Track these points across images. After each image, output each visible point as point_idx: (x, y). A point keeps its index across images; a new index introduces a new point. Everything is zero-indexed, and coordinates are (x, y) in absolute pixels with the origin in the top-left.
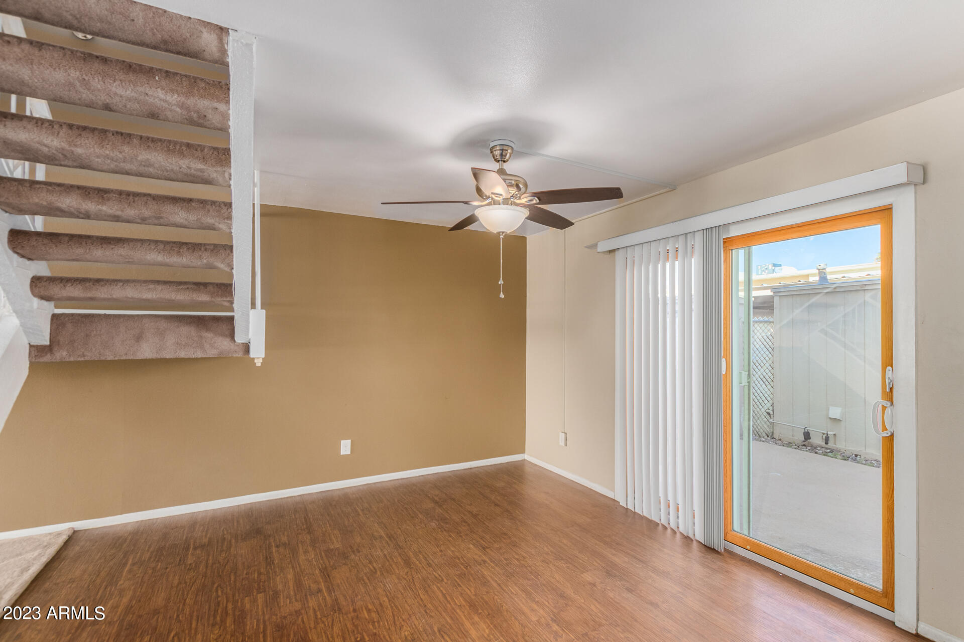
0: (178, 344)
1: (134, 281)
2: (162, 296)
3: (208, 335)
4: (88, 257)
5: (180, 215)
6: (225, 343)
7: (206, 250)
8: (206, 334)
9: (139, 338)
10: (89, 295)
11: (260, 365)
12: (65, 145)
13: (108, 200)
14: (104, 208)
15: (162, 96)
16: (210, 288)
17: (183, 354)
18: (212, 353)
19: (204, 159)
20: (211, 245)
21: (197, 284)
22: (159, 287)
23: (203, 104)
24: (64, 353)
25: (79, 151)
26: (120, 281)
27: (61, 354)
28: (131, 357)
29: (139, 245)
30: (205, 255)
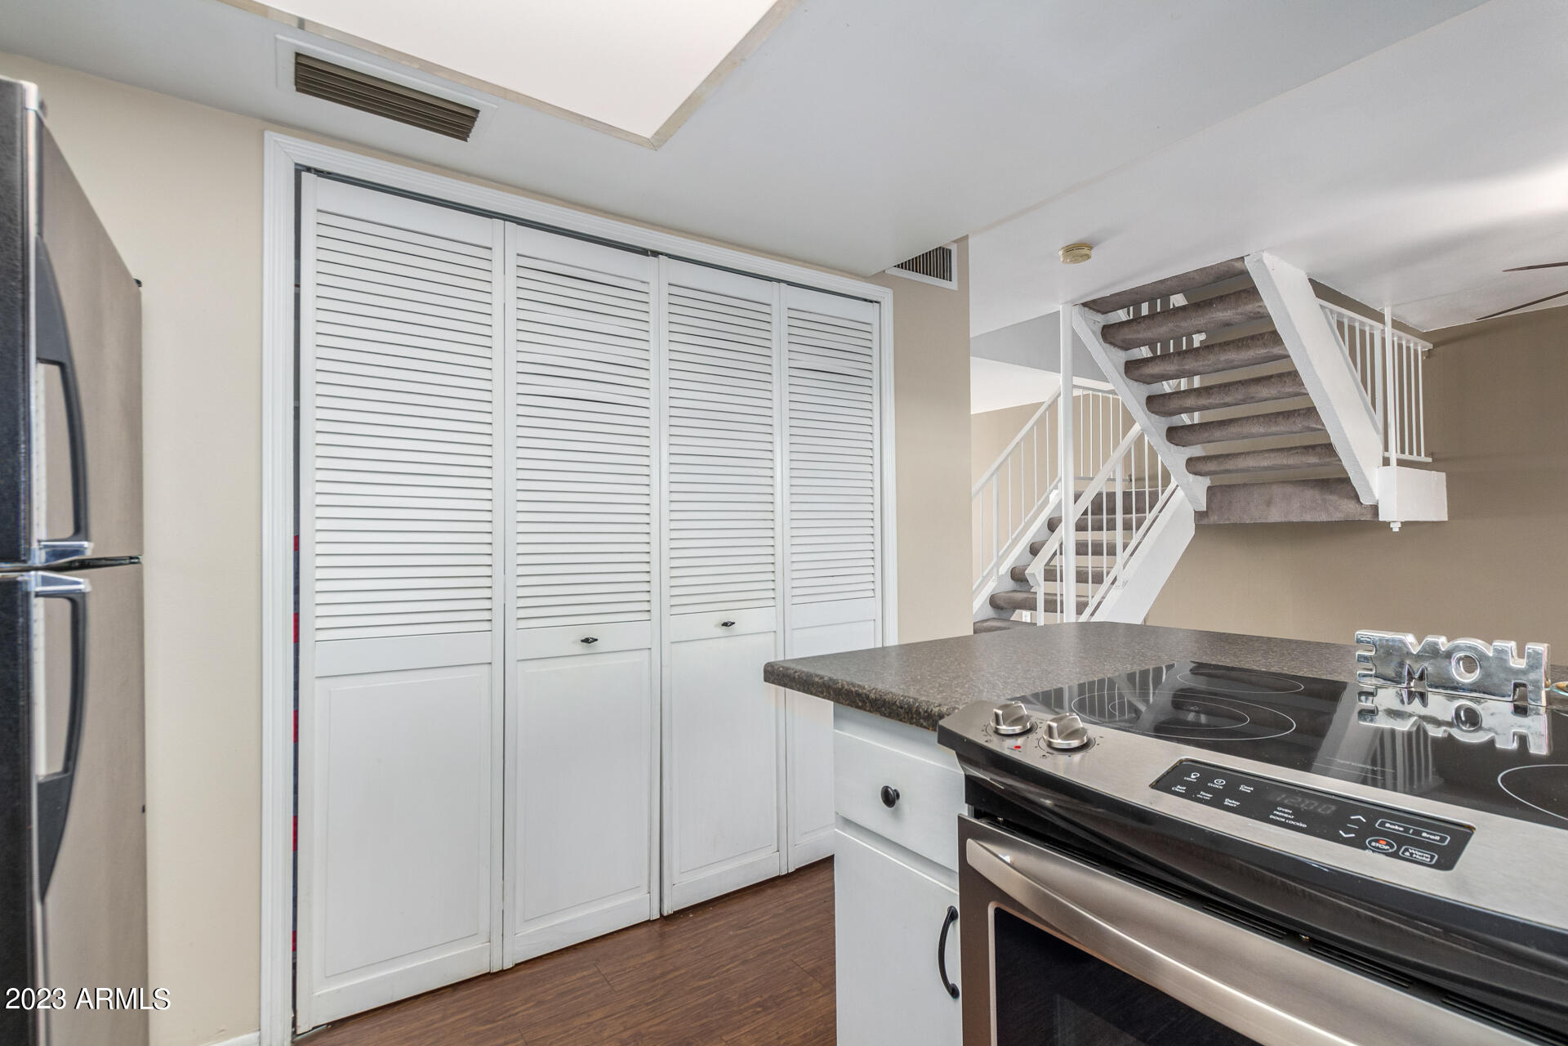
0: (1303, 507)
1: (1254, 452)
2: (1275, 462)
3: (1333, 498)
4: (1212, 438)
5: (1264, 391)
6: (1351, 506)
7: (1299, 415)
8: (1330, 497)
9: (1269, 503)
10: (1222, 468)
11: (1397, 530)
12: (1177, 367)
13: (1212, 394)
14: (1211, 401)
15: (1221, 315)
16: (1318, 450)
17: (1308, 518)
18: (1337, 516)
19: (1265, 345)
20: (1303, 409)
21: (1306, 448)
22: (1272, 455)
23: (1250, 308)
24: (1216, 518)
25: (1187, 367)
26: (1243, 453)
27: (1214, 519)
28: (1264, 521)
29: (1245, 422)
30: (1298, 420)
